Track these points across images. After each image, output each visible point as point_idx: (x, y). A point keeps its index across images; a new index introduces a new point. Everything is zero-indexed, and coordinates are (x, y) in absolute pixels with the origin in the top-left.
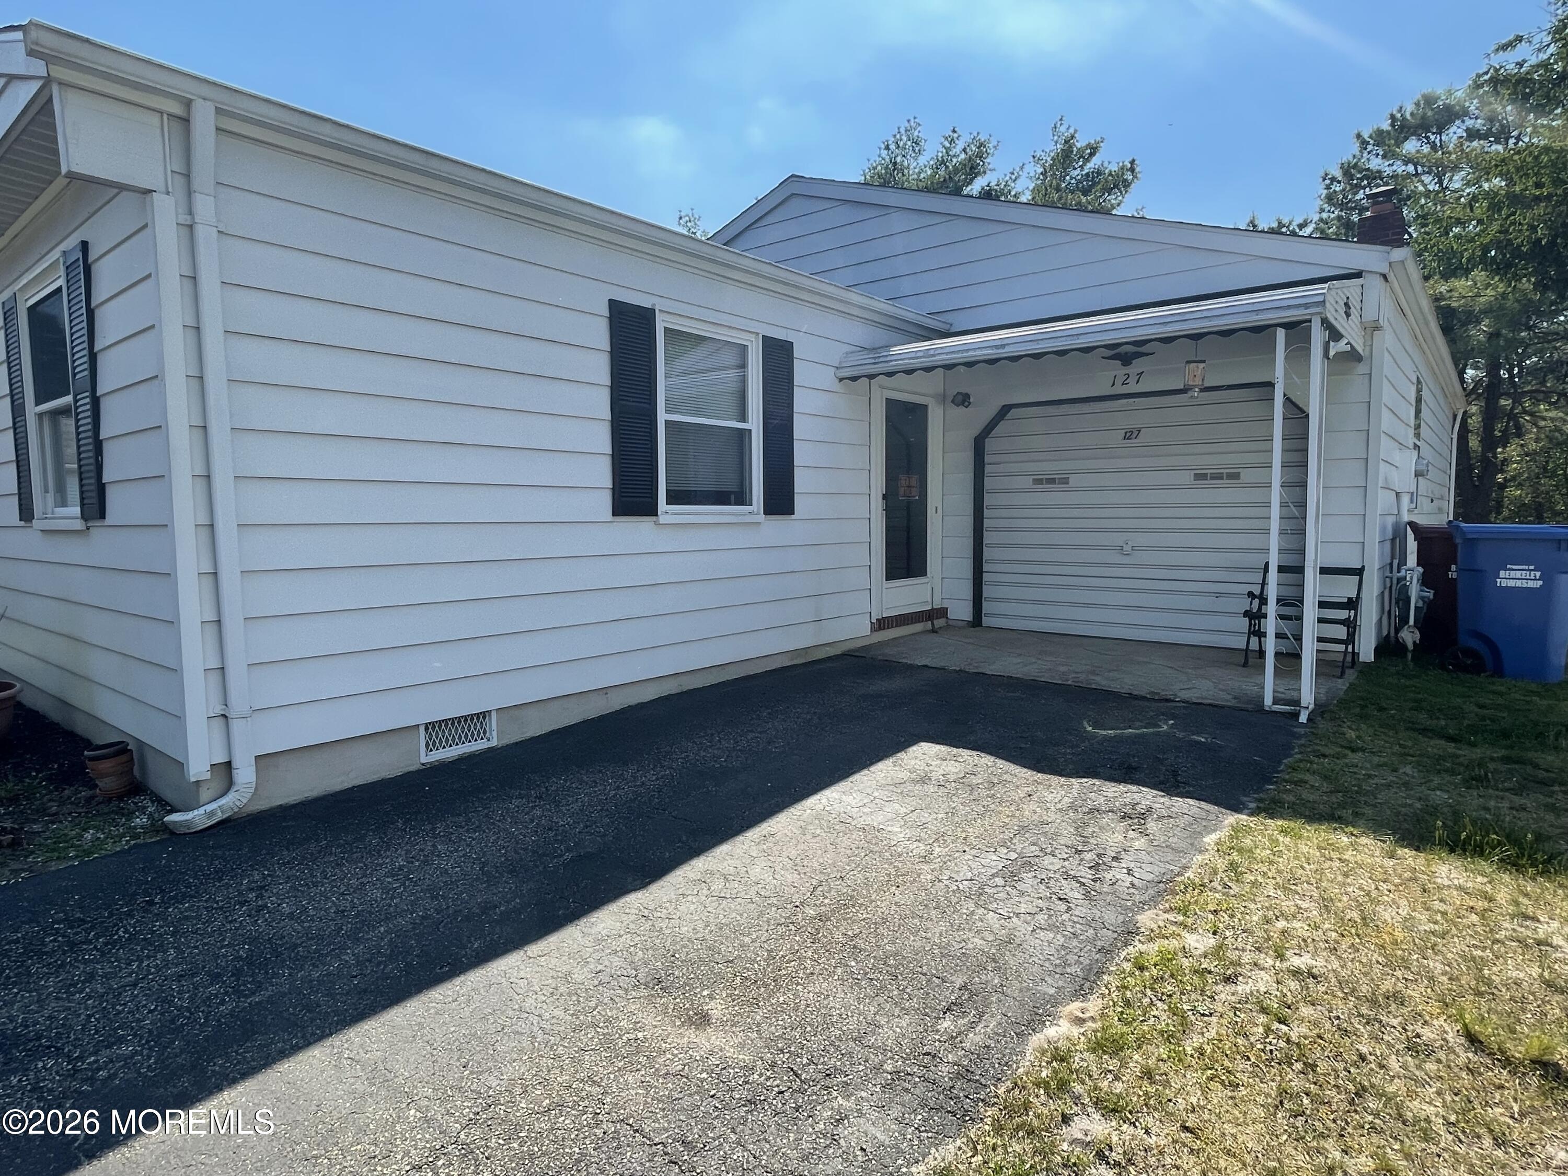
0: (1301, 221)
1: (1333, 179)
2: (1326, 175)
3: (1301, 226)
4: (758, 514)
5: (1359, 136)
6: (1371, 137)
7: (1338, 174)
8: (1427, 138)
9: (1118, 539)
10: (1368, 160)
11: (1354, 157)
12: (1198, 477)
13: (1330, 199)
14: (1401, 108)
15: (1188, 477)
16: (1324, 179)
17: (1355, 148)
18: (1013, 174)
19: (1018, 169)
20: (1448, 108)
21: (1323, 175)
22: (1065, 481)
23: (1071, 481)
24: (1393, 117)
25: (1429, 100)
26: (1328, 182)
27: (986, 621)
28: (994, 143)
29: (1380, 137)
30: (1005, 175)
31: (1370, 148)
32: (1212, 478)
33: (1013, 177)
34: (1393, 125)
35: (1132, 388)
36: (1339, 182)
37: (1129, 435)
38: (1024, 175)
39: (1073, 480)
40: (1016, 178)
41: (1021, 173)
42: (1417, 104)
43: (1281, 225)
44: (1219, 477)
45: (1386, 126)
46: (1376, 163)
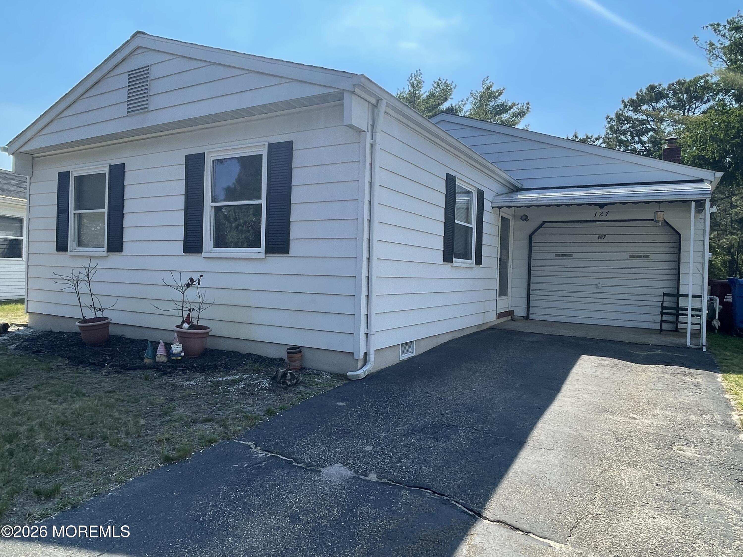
0: (597, 137)
1: (611, 119)
2: (608, 117)
3: (597, 139)
4: (473, 264)
5: (623, 101)
6: (628, 102)
7: (613, 116)
8: (651, 104)
9: (595, 281)
10: (627, 112)
11: (620, 110)
12: (631, 256)
13: (611, 128)
14: (641, 90)
15: (627, 256)
16: (607, 119)
17: (622, 106)
18: (462, 101)
19: (465, 99)
20: (660, 93)
21: (606, 116)
22: (571, 256)
23: (573, 256)
24: (638, 95)
25: (652, 88)
26: (609, 120)
27: (531, 317)
28: (454, 85)
29: (632, 102)
30: (459, 102)
31: (628, 107)
32: (637, 257)
33: (463, 103)
34: (638, 98)
35: (604, 218)
36: (614, 121)
37: (600, 237)
38: (468, 103)
39: (574, 255)
40: (464, 104)
41: (466, 102)
42: (647, 89)
43: (588, 137)
44: (640, 257)
45: (635, 98)
46: (630, 114)
